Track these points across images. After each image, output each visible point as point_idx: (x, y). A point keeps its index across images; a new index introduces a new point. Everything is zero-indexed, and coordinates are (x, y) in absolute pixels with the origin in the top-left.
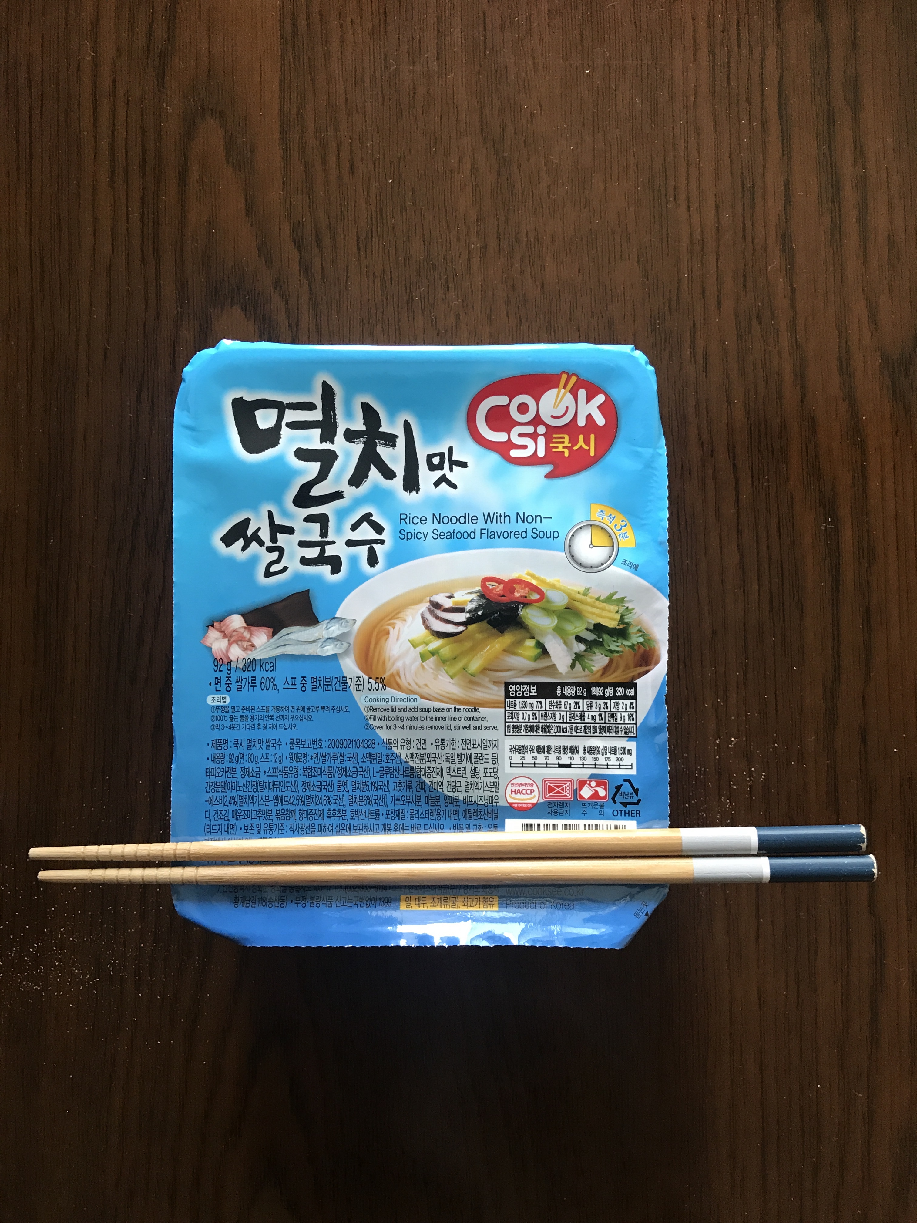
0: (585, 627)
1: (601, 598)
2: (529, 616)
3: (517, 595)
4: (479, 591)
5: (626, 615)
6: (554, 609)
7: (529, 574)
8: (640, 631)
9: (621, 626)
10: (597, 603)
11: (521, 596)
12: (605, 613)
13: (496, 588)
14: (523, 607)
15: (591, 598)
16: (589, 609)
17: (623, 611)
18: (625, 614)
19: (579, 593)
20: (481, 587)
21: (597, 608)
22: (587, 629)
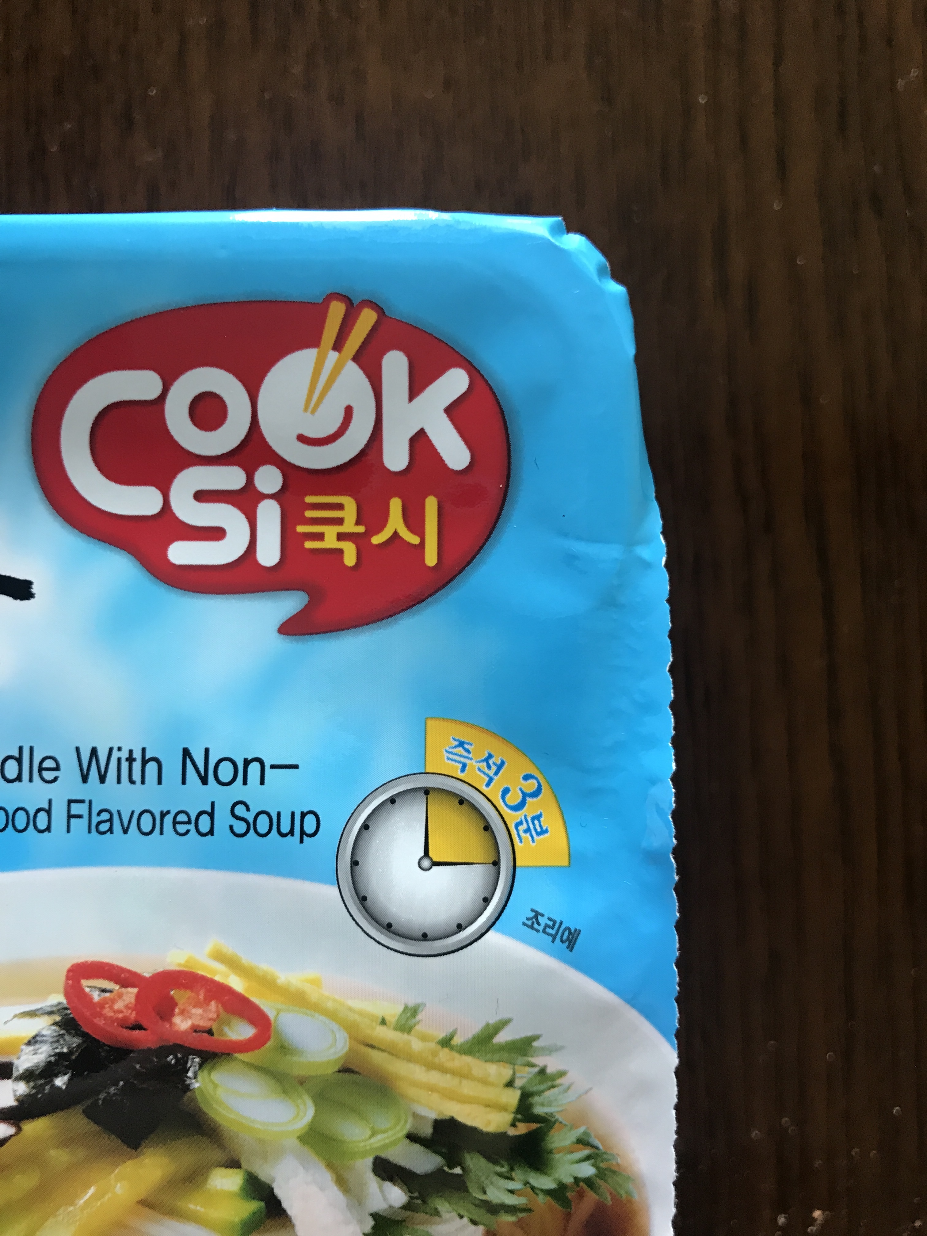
0: (405, 1132)
1: (458, 1040)
2: (220, 1093)
3: (182, 1024)
4: (60, 1009)
5: (539, 1093)
6: (303, 1072)
7: (220, 957)
8: (582, 1142)
9: (522, 1129)
10: (444, 1054)
11: (195, 1029)
12: (468, 1088)
13: (113, 1001)
14: (201, 1066)
15: (424, 1038)
16: (418, 1073)
17: (530, 1081)
18: (535, 1089)
19: (383, 1022)
20: (67, 995)
21: (444, 1070)
22: (412, 1137)
